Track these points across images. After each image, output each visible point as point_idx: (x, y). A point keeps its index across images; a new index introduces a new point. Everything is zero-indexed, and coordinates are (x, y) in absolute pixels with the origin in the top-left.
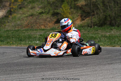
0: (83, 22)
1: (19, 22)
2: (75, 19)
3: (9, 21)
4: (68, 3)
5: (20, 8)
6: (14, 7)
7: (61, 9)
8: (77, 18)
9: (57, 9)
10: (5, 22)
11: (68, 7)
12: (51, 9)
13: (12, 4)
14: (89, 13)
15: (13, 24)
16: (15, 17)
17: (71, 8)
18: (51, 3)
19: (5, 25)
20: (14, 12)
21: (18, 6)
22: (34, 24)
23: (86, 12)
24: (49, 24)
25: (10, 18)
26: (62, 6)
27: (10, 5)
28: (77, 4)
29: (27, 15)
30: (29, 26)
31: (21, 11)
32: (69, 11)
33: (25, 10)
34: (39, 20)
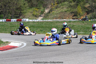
0: (88, 15)
1: (55, 15)
2: (84, 14)
3: (50, 14)
4: (80, 5)
5: (56, 8)
6: (53, 7)
7: (77, 8)
8: (85, 13)
9: (75, 9)
10: (48, 15)
11: (80, 8)
12: (72, 8)
13: (52, 6)
14: (91, 11)
15: (52, 16)
16: (53, 13)
17: (82, 8)
18: (72, 5)
19: (49, 17)
20: (53, 10)
21: (55, 7)
22: (63, 16)
23: (90, 10)
24: (71, 16)
25: (51, 13)
26: (78, 7)
27: (51, 6)
28: (85, 6)
29: (59, 12)
30: (61, 17)
31: (56, 10)
32: (81, 10)
33: (59, 9)
34: (66, 14)
